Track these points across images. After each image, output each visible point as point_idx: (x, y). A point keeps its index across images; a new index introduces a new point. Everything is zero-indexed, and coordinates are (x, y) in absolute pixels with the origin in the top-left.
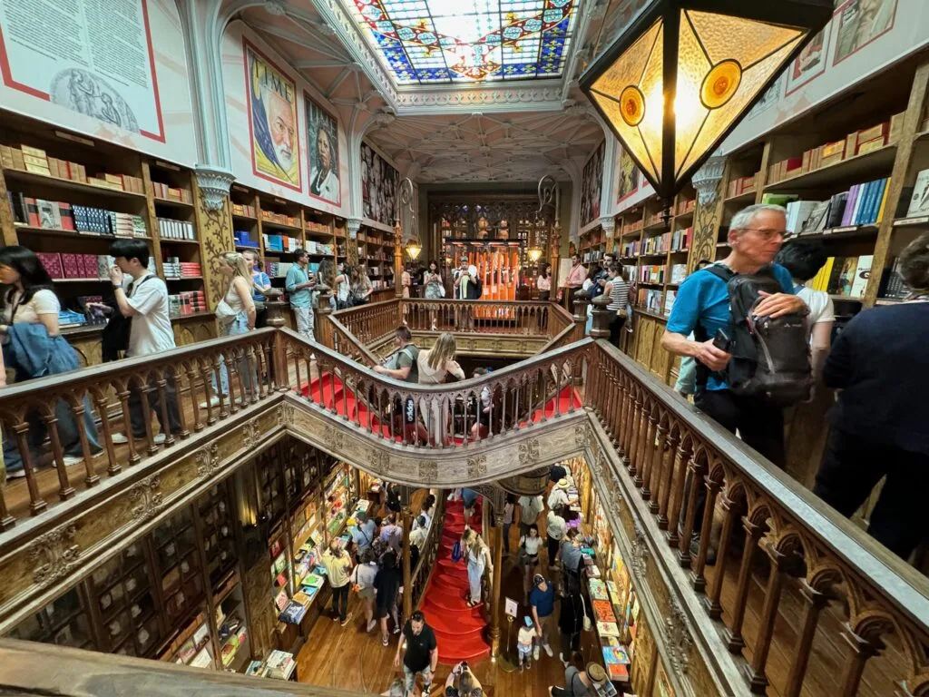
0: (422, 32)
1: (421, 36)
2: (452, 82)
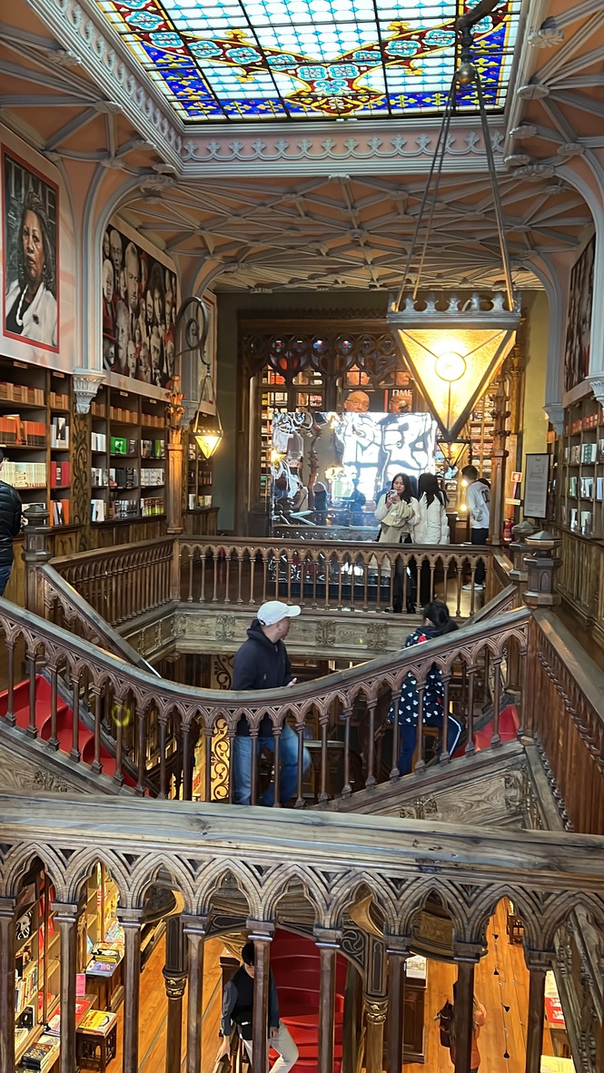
0: (234, 47)
1: (232, 53)
2: (289, 120)
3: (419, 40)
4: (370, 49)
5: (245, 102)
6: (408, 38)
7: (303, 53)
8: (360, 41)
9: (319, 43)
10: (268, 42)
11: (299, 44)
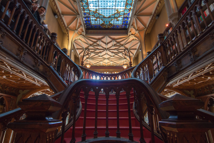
0: (96, 13)
1: (95, 14)
3: (119, 14)
4: (113, 15)
6: (118, 13)
7: (104, 15)
8: (112, 13)
9: (107, 13)
10: (100, 12)
11: (104, 13)
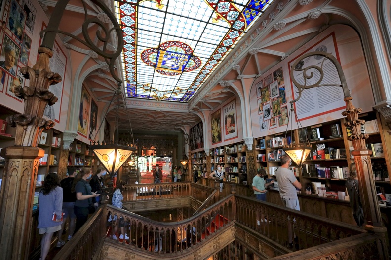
0: (146, 86)
2: (149, 99)
3: (180, 90)
4: (171, 90)
5: (142, 95)
